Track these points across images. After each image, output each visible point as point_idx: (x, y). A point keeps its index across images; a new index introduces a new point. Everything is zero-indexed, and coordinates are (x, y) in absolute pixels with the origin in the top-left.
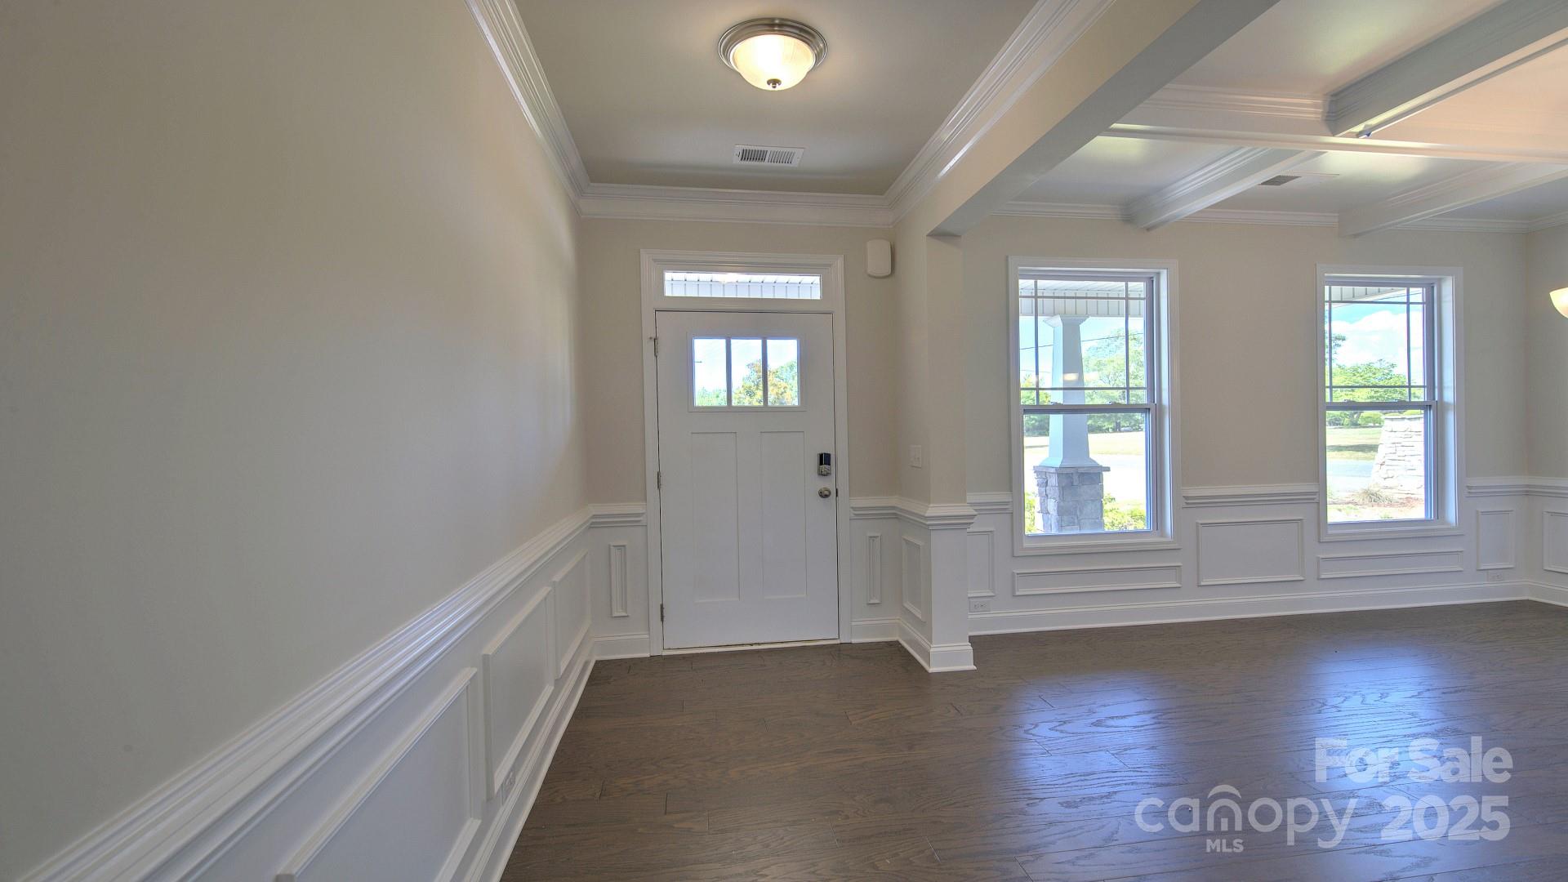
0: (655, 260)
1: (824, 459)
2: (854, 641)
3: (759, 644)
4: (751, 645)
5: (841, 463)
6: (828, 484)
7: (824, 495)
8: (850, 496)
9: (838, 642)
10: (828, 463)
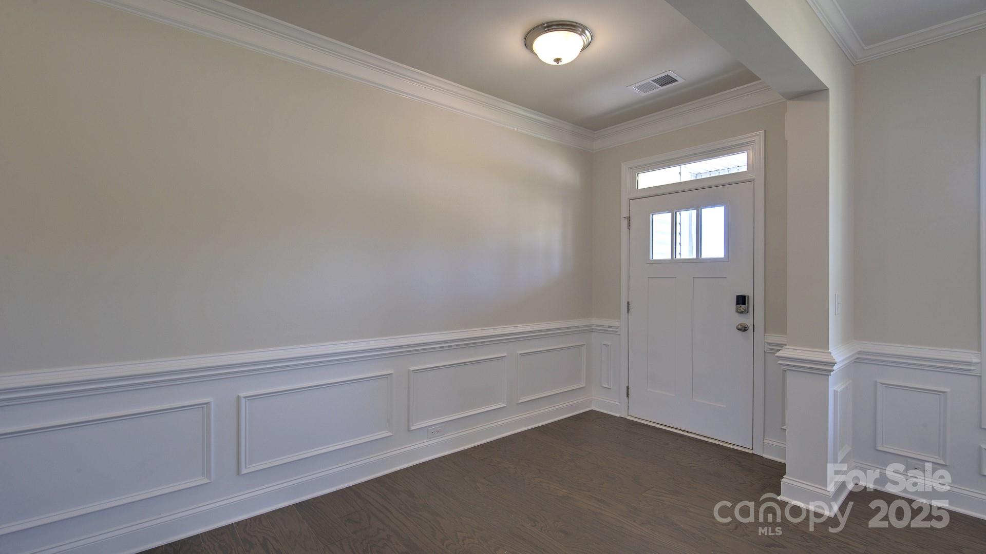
0: (630, 168)
1: (742, 300)
2: (765, 456)
3: (688, 432)
4: (683, 431)
5: (757, 303)
6: (746, 320)
7: (743, 329)
8: (765, 332)
9: (751, 452)
10: (744, 303)
